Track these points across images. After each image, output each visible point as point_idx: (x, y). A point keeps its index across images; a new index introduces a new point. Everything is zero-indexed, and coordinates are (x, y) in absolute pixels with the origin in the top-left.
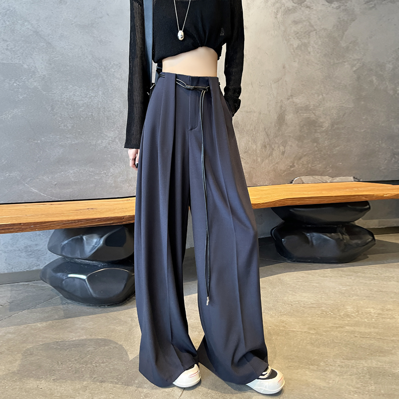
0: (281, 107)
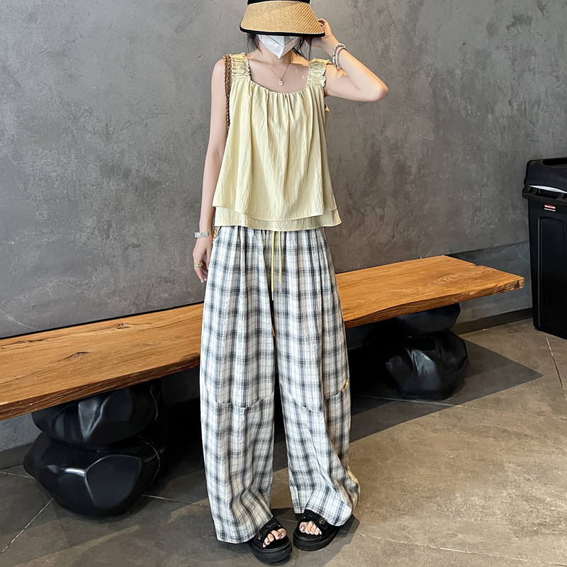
0: (373, 145)
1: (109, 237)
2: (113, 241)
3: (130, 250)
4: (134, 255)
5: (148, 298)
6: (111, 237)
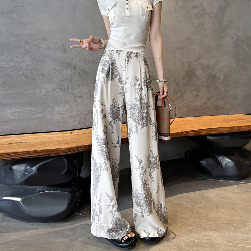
1: (68, 92)
2: (70, 94)
3: (77, 99)
4: (79, 100)
5: (85, 121)
6: (69, 92)
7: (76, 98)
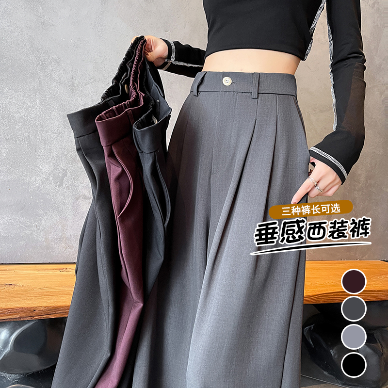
2: (65, 190)
3: (81, 201)
6: (64, 185)
7: (77, 199)
